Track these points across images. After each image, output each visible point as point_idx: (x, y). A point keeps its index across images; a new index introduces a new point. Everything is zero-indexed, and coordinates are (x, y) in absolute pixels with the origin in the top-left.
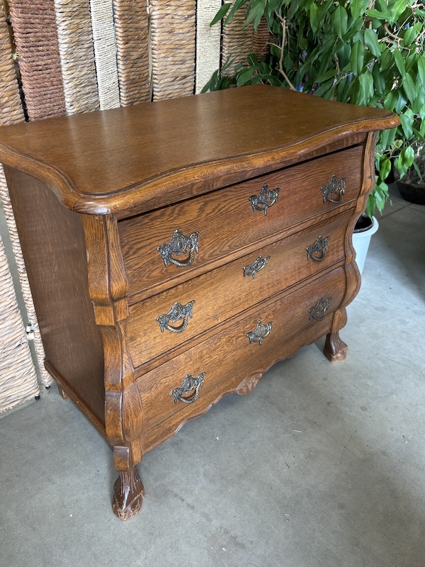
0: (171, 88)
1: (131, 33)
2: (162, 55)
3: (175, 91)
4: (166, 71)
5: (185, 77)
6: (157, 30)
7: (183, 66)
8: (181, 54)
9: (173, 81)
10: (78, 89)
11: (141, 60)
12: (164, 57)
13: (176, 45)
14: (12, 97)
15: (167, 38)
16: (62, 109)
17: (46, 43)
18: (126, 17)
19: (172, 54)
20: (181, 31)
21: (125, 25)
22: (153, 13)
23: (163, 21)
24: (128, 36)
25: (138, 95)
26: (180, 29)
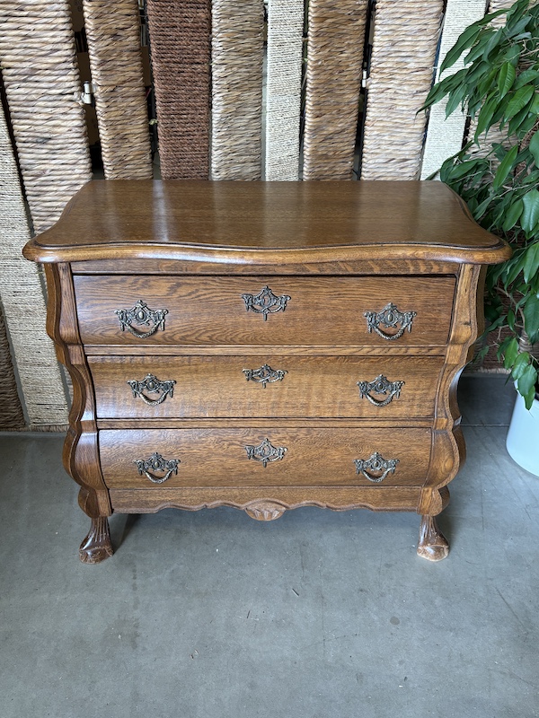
0: (384, 170)
1: (327, 108)
2: (376, 133)
3: (389, 175)
4: (378, 151)
5: (406, 160)
6: (373, 105)
7: (404, 148)
8: (402, 134)
9: (386, 163)
10: (228, 157)
12: (378, 135)
13: (396, 123)
14: (139, 157)
15: (384, 115)
16: (203, 174)
17: (193, 112)
18: (319, 90)
19: (389, 133)
20: (404, 108)
22: (371, 87)
23: (381, 95)
24: (320, 110)
25: (328, 173)
26: (403, 106)
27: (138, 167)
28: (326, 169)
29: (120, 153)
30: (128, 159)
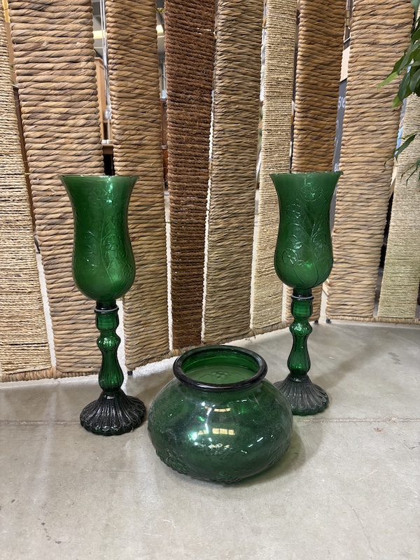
0: (367, 106)
1: (319, 36)
2: (359, 67)
3: (373, 110)
4: (361, 86)
6: (357, 41)
9: (369, 98)
11: (329, 68)
12: (361, 70)
15: (367, 50)
16: (207, 78)
18: (312, 16)
19: (372, 67)
20: (387, 41)
21: (311, 25)
24: (312, 36)
25: (318, 104)
27: (144, 53)
28: (316, 99)
29: (126, 32)
30: (135, 41)
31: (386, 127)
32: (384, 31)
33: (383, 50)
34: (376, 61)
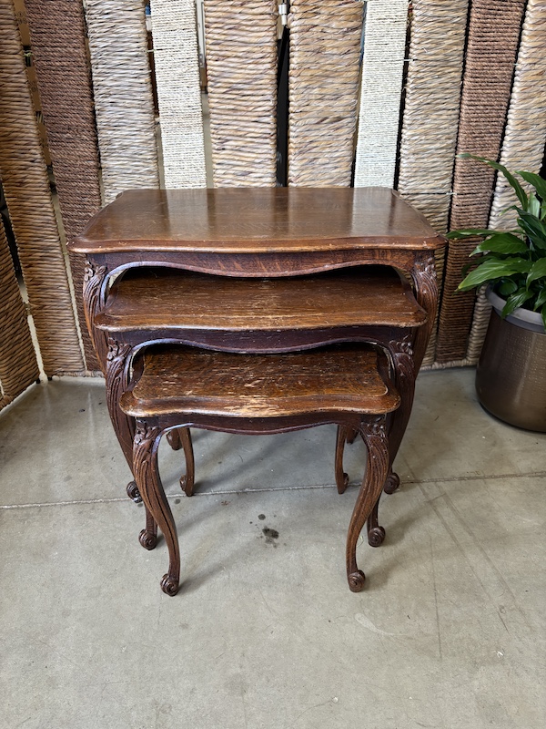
0: (316, 133)
2: (304, 84)
3: (322, 139)
4: (308, 108)
5: (339, 119)
7: (337, 103)
8: (334, 85)
9: (318, 123)
12: (307, 88)
13: (326, 71)
15: (312, 60)
19: (319, 84)
20: (335, 51)
22: (293, 24)
23: (306, 35)
26: (333, 47)
31: (339, 159)
32: (329, 37)
33: (330, 62)
34: (323, 76)
